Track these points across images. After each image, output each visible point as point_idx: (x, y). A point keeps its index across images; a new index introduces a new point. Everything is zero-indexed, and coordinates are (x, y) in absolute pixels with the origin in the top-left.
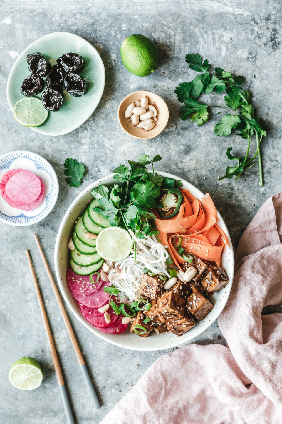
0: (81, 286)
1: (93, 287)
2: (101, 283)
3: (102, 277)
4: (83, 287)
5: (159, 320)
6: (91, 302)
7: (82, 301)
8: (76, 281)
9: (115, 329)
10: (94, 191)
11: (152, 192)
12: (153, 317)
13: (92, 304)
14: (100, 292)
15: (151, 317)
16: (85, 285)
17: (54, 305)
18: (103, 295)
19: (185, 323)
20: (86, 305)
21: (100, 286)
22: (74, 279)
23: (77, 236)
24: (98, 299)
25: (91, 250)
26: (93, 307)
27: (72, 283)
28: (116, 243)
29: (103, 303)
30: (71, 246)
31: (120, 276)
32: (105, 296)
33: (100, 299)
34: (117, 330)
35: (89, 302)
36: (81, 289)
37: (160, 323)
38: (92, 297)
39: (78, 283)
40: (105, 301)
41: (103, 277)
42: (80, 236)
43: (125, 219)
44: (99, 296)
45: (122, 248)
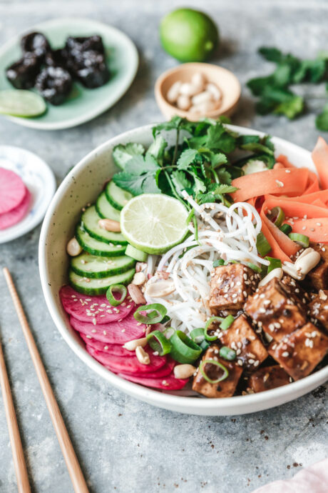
0: (89, 309)
1: (114, 313)
2: (129, 307)
3: (130, 292)
4: (93, 310)
5: (253, 353)
6: (107, 333)
8: (79, 301)
9: (160, 381)
10: (117, 150)
12: (239, 345)
13: (111, 337)
14: (128, 323)
15: (236, 345)
16: (96, 308)
17: (32, 390)
18: (132, 327)
19: (311, 333)
20: (97, 337)
21: (129, 311)
22: (74, 298)
23: (85, 228)
24: (123, 331)
25: (111, 248)
26: (112, 341)
27: (72, 303)
28: (158, 218)
29: (134, 337)
30: (72, 246)
31: (168, 287)
32: (138, 327)
33: (126, 331)
34: (164, 382)
35: (105, 333)
36: (88, 311)
37: (255, 360)
38: (112, 328)
39: (83, 304)
40: (138, 335)
42: (90, 227)
44: (126, 327)
45: (171, 226)
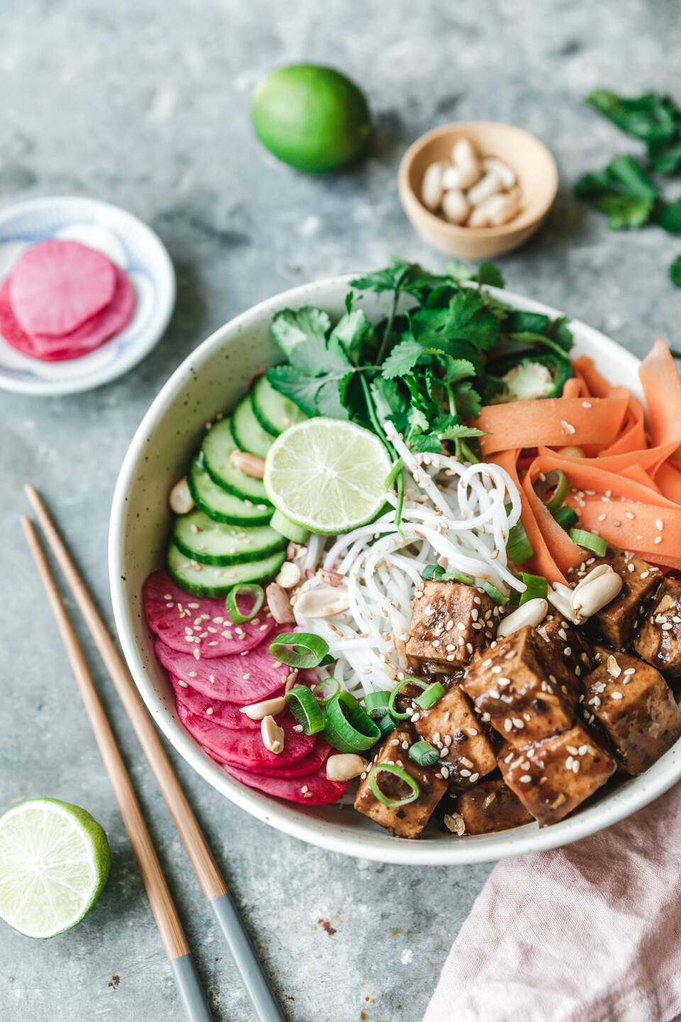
0: (191, 625)
1: (235, 636)
2: (264, 627)
3: (269, 601)
4: (198, 628)
5: (469, 757)
6: (217, 680)
7: (186, 674)
8: (176, 607)
9: (297, 785)
10: (281, 320)
11: (472, 328)
12: (447, 740)
13: (223, 688)
14: (258, 659)
15: (442, 740)
16: (204, 624)
18: (264, 668)
19: (577, 748)
20: (197, 685)
21: (262, 636)
22: (168, 601)
23: (205, 464)
24: (246, 676)
25: (246, 510)
26: (222, 696)
27: (162, 611)
28: (335, 469)
29: (264, 691)
30: (179, 497)
31: (337, 600)
32: (275, 670)
33: (252, 676)
34: (304, 790)
35: (212, 679)
36: (188, 631)
37: (472, 771)
38: (227, 668)
39: (182, 616)
40: (272, 687)
41: (276, 603)
42: (215, 465)
43: (374, 407)
44: (253, 668)
45: (356, 488)
